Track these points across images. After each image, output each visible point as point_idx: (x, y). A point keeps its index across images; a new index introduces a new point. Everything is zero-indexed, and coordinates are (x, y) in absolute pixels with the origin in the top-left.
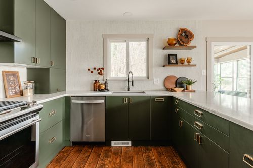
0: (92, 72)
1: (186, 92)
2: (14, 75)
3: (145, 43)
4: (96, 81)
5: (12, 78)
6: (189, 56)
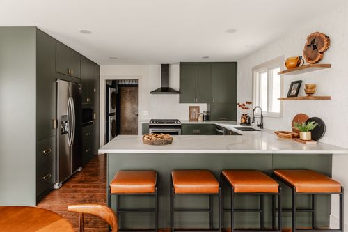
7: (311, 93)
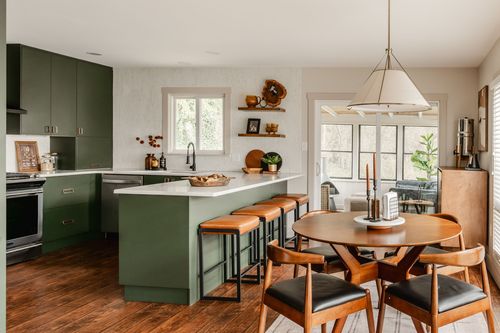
0: (142, 142)
1: (265, 174)
2: (30, 147)
3: (221, 100)
4: (149, 155)
5: (28, 149)
6: (275, 123)
7: (271, 131)
